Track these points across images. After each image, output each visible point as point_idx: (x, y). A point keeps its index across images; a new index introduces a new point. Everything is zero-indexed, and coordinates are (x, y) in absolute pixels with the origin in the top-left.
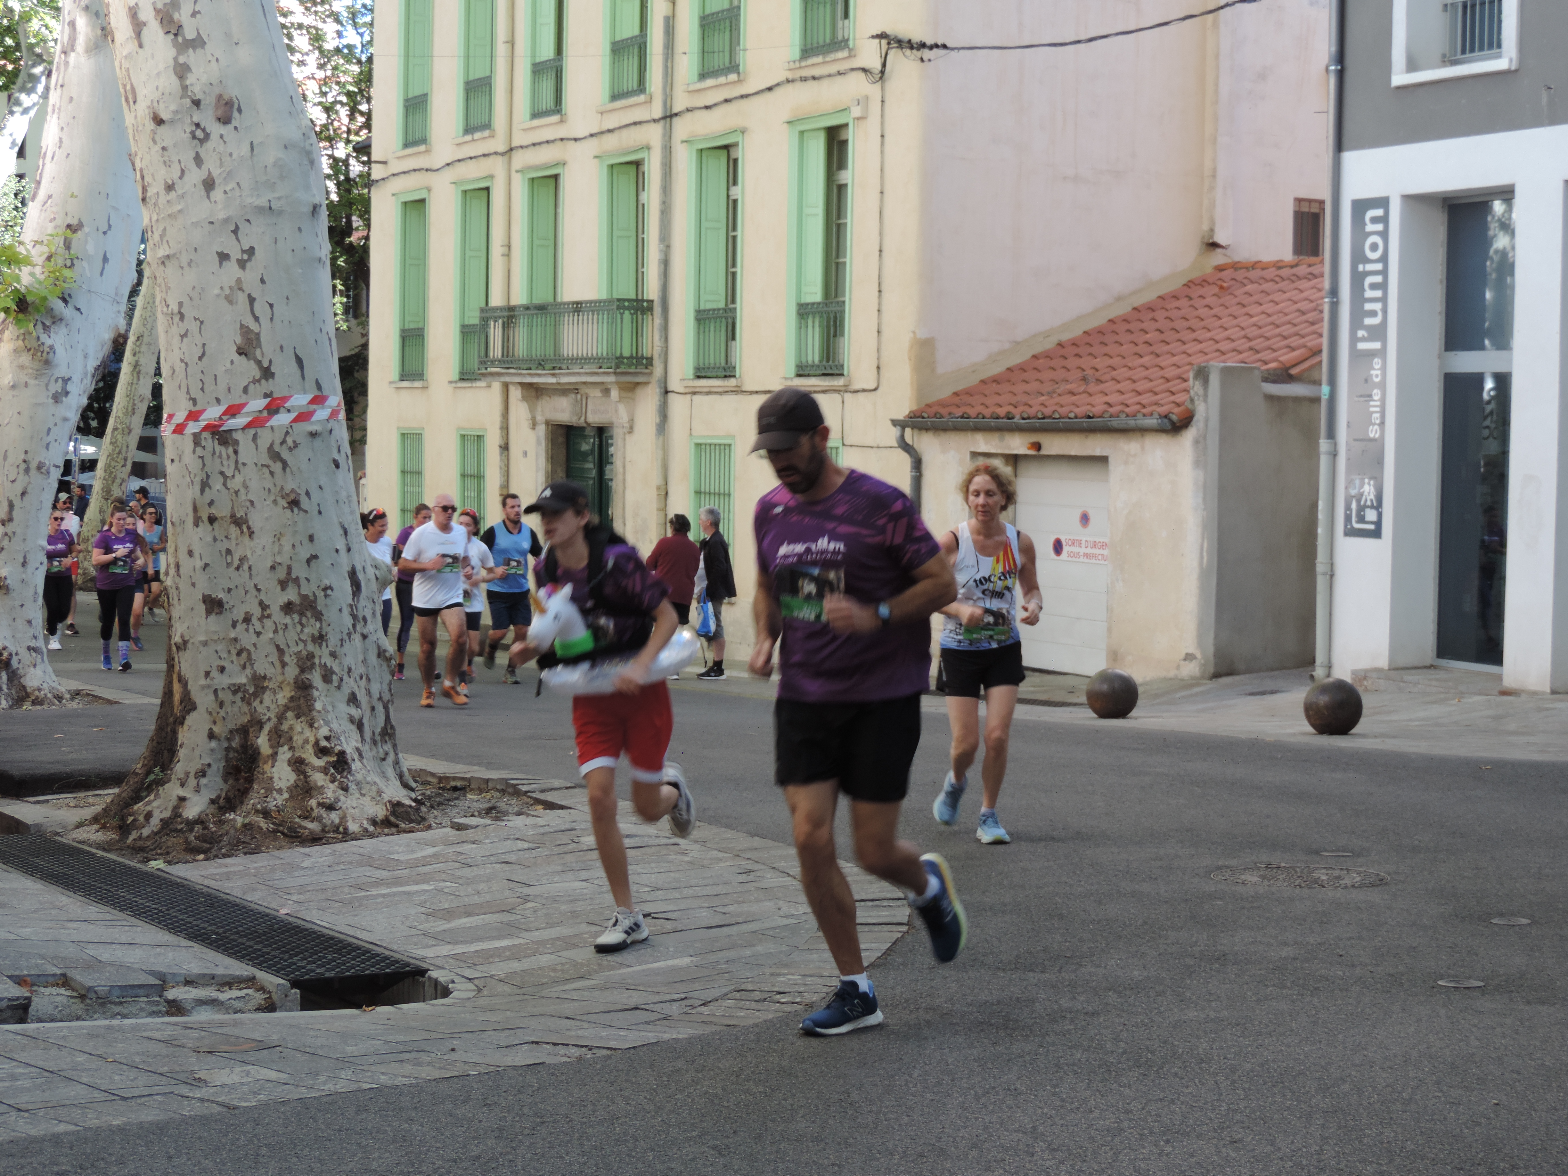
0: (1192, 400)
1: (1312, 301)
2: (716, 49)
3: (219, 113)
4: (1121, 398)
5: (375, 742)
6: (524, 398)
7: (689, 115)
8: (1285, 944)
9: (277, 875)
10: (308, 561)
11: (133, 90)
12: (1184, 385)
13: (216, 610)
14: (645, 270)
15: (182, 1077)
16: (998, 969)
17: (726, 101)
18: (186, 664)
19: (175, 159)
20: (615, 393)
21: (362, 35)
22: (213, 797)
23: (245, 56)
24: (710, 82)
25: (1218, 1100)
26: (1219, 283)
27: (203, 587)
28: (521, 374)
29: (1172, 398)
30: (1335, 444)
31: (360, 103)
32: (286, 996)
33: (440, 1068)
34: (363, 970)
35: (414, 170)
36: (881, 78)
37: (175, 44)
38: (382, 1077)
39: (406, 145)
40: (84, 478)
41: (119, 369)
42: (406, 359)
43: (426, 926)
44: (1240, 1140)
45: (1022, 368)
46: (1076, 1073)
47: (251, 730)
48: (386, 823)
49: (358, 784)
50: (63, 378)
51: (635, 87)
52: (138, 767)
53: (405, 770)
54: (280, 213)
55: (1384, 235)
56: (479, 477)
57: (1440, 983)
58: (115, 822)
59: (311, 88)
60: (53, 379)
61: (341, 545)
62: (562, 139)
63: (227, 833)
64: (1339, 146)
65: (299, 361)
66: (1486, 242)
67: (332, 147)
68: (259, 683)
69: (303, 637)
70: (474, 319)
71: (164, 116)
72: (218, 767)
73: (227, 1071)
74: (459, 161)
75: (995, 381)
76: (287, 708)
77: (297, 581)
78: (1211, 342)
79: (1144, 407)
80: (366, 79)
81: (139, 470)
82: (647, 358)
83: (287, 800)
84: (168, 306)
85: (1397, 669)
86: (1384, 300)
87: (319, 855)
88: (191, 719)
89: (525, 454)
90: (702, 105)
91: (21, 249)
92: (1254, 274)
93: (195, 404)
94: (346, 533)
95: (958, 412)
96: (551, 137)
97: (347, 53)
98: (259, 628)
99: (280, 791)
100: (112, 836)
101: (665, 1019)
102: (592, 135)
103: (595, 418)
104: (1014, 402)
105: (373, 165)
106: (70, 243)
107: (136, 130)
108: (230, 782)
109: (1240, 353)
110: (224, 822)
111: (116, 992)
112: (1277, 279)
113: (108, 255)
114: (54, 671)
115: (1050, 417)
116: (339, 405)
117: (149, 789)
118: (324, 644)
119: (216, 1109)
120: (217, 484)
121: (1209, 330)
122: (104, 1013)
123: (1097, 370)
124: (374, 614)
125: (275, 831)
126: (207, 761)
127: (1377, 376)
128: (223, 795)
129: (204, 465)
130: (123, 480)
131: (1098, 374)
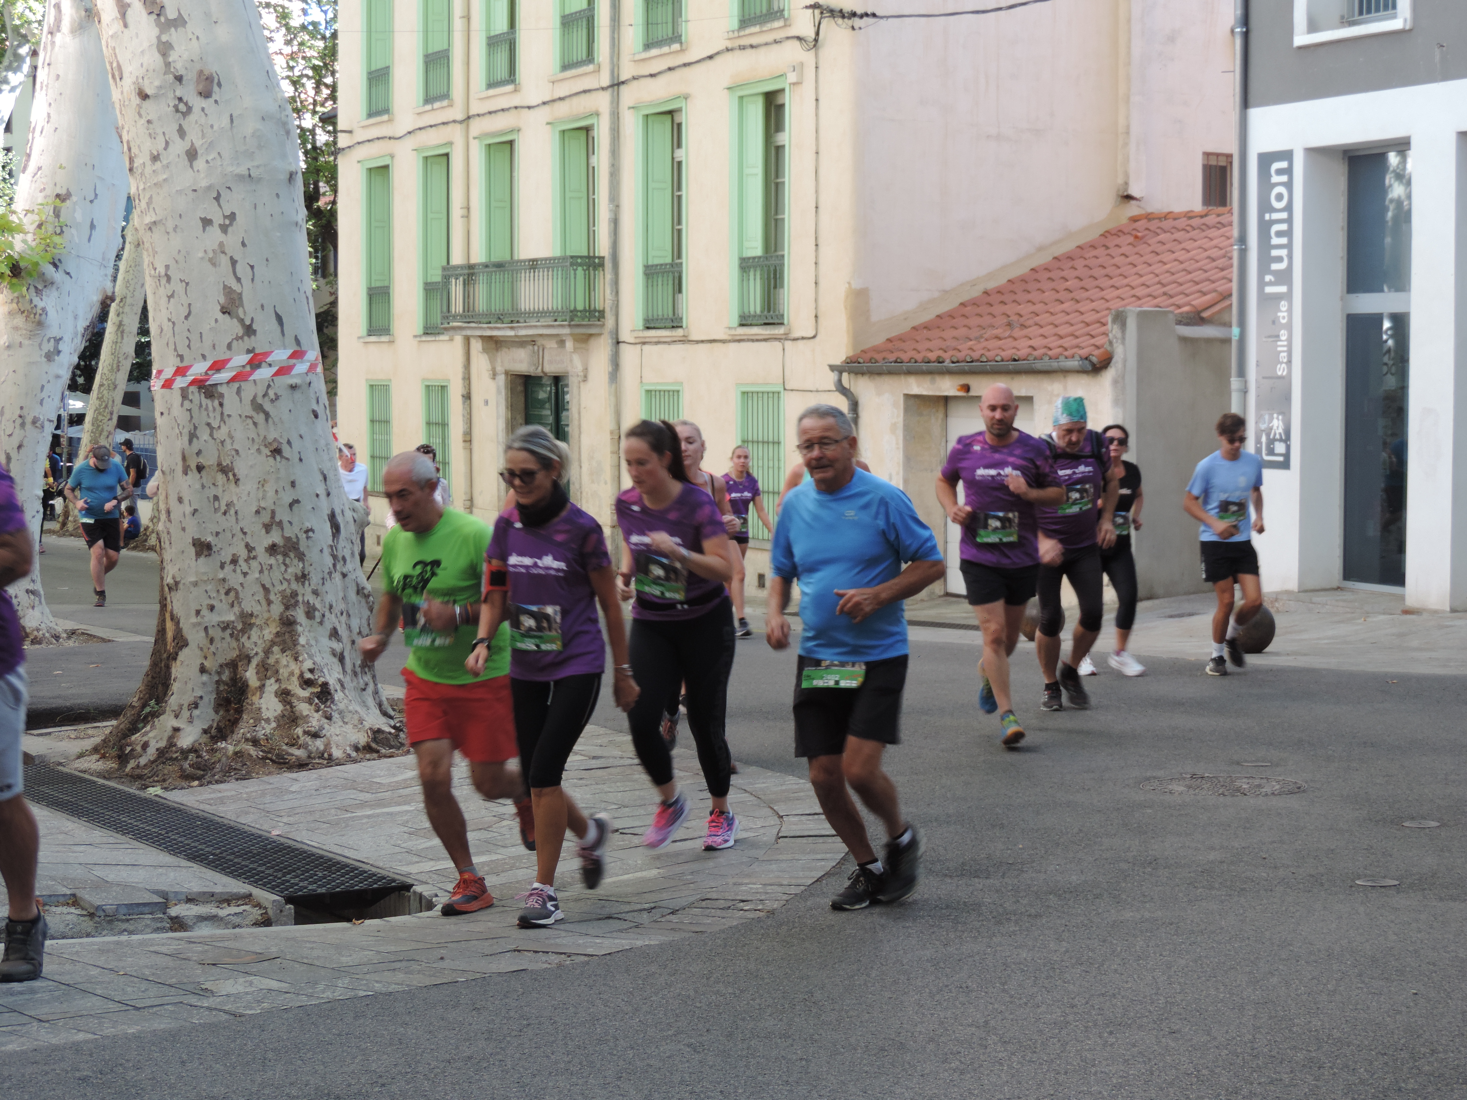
0: (1111, 343)
1: (1221, 249)
2: (660, 21)
3: (201, 87)
4: (1045, 342)
5: (355, 674)
6: (485, 350)
7: (635, 83)
8: (1212, 848)
9: (268, 799)
10: (291, 505)
11: (119, 67)
12: (1103, 329)
13: (206, 553)
14: (596, 228)
15: (190, 987)
16: (946, 875)
17: (670, 69)
18: (177, 603)
19: (160, 131)
20: (569, 345)
21: (325, 12)
22: (206, 727)
23: (223, 33)
24: (654, 52)
25: (1156, 994)
26: (1134, 233)
27: (193, 531)
28: (481, 328)
29: (1093, 341)
30: (1246, 382)
31: (325, 77)
32: (281, 911)
33: (430, 976)
34: (352, 886)
35: (378, 139)
36: (815, 46)
37: (158, 24)
38: (377, 985)
39: (370, 115)
40: (72, 432)
41: (104, 329)
42: (374, 316)
43: (409, 844)
44: (1178, 1031)
45: (951, 315)
46: (1023, 971)
47: (240, 664)
48: (368, 749)
49: (341, 713)
50: (54, 338)
51: (584, 58)
52: (135, 701)
53: (384, 699)
54: (259, 180)
55: (1289, 185)
56: (444, 425)
57: (1358, 882)
58: (114, 752)
59: (280, 63)
60: (45, 339)
61: (321, 490)
62: (516, 108)
63: (219, 761)
64: (1246, 103)
65: (279, 319)
66: (1383, 190)
67: (299, 117)
68: (247, 621)
69: (287, 577)
70: (436, 277)
71: (149, 92)
72: (209, 699)
73: (231, 981)
74: (420, 129)
75: (925, 328)
76: (273, 643)
77: (280, 524)
78: (1128, 288)
79: (1066, 350)
80: (330, 53)
81: (126, 423)
82: (599, 312)
83: (274, 729)
84: (155, 269)
85: (1306, 591)
86: (1289, 246)
87: (306, 779)
88: (183, 655)
89: (486, 402)
90: (648, 73)
91: (14, 218)
92: (1167, 224)
93: (182, 360)
94: (325, 479)
95: (892, 357)
96: (506, 106)
97: (312, 29)
98: (245, 568)
99: (268, 721)
100: (112, 765)
101: (636, 927)
102: (544, 103)
103: (551, 368)
104: (944, 347)
105: (339, 134)
106: (59, 211)
107: (123, 105)
108: (221, 713)
109: (1155, 298)
110: (216, 751)
111: (123, 910)
112: (1188, 228)
113: (95, 223)
114: (51, 612)
115: (978, 361)
116: (316, 359)
117: (145, 721)
118: (307, 583)
119: (224, 1017)
120: (204, 435)
121: (1126, 277)
122: (112, 930)
123: (1021, 316)
124: (353, 554)
125: (264, 758)
126: (199, 694)
127: (1284, 318)
128: (215, 725)
129: (192, 417)
130: (110, 433)
131: (1022, 320)
